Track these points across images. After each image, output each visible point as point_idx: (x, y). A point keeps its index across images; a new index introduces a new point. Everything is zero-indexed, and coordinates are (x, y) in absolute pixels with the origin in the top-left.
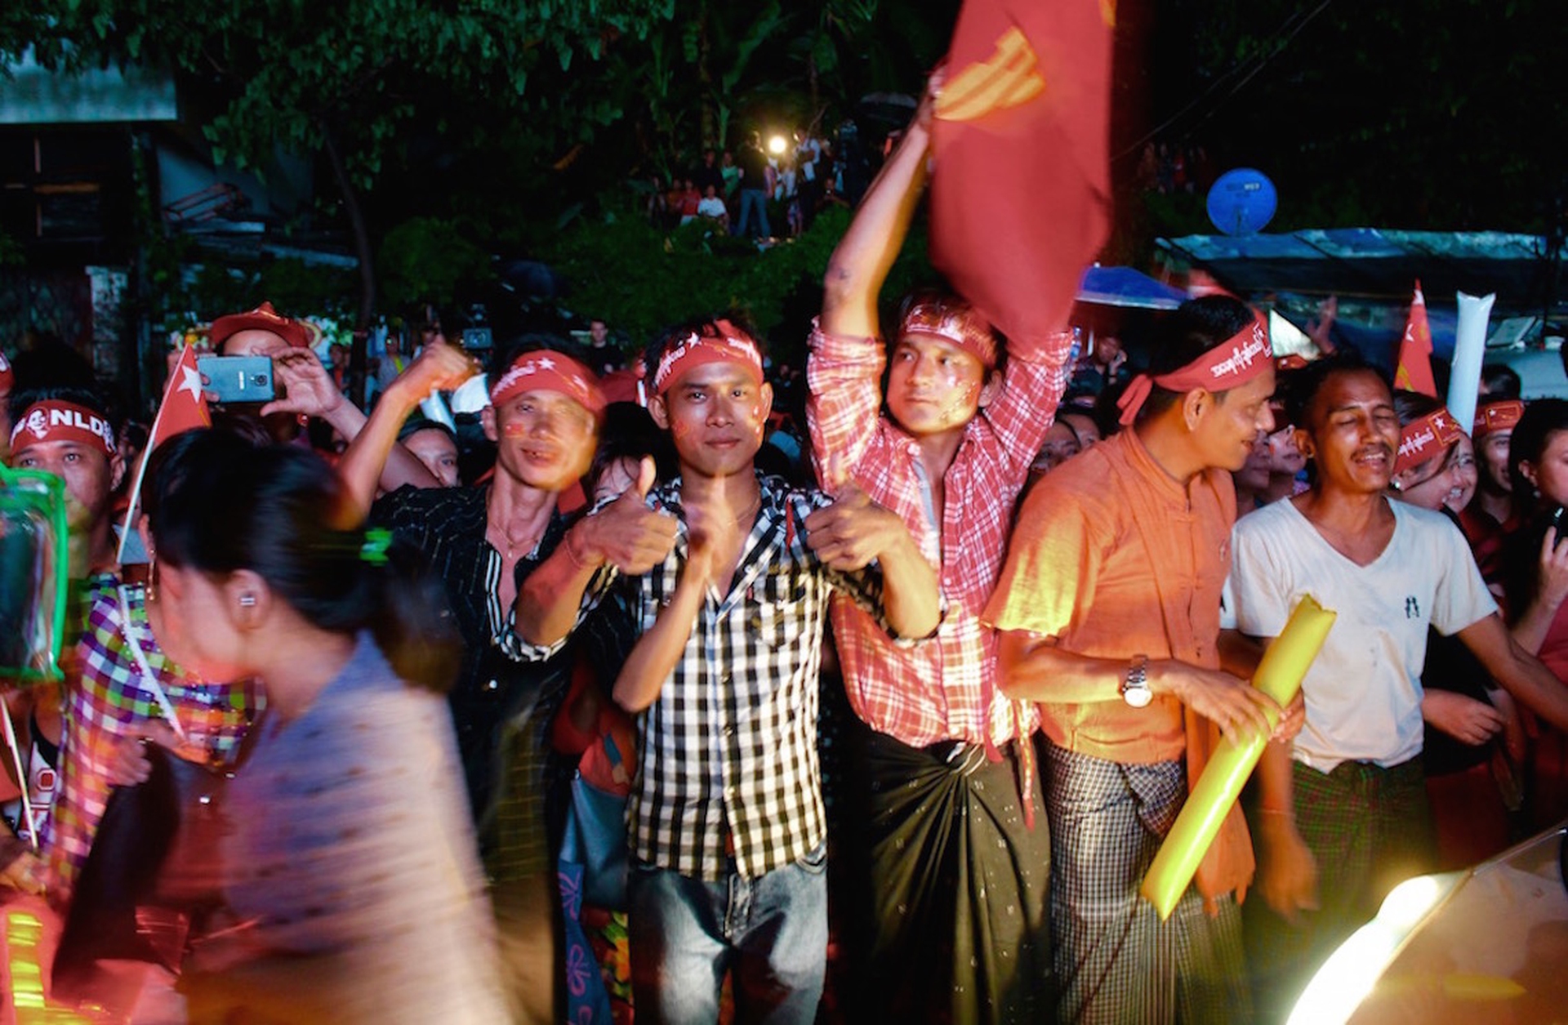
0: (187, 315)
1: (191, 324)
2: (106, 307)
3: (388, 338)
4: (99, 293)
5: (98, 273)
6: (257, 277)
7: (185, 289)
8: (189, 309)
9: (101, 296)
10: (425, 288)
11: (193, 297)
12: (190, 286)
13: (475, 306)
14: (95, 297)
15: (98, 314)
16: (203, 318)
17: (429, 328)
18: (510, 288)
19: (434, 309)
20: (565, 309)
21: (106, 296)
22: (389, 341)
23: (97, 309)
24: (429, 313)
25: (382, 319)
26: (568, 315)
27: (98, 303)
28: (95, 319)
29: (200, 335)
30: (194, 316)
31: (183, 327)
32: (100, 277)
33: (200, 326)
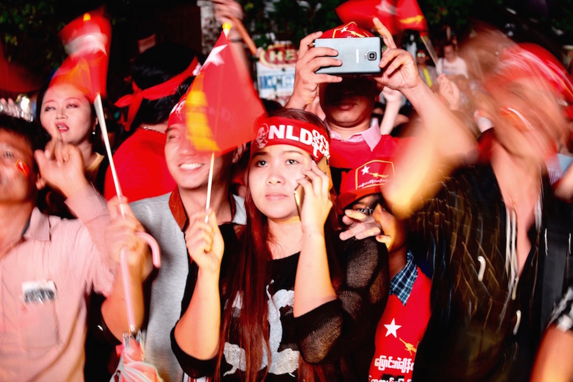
0: (268, 35)
1: (270, 42)
2: (211, 30)
3: (417, 53)
4: (206, 20)
5: (206, 5)
6: (319, 6)
7: (267, 16)
8: (269, 31)
9: (208, 22)
10: (445, 13)
11: (272, 22)
12: (270, 14)
13: (508, 25)
14: (204, 23)
15: (206, 36)
16: (279, 38)
17: (449, 43)
18: (513, 12)
19: (452, 30)
20: (558, 28)
21: (211, 22)
22: (419, 55)
23: (205, 32)
24: (449, 32)
25: (412, 38)
26: (559, 32)
27: (206, 28)
28: (203, 40)
29: (276, 50)
30: (273, 36)
31: (265, 45)
32: (207, 8)
33: (277, 44)
